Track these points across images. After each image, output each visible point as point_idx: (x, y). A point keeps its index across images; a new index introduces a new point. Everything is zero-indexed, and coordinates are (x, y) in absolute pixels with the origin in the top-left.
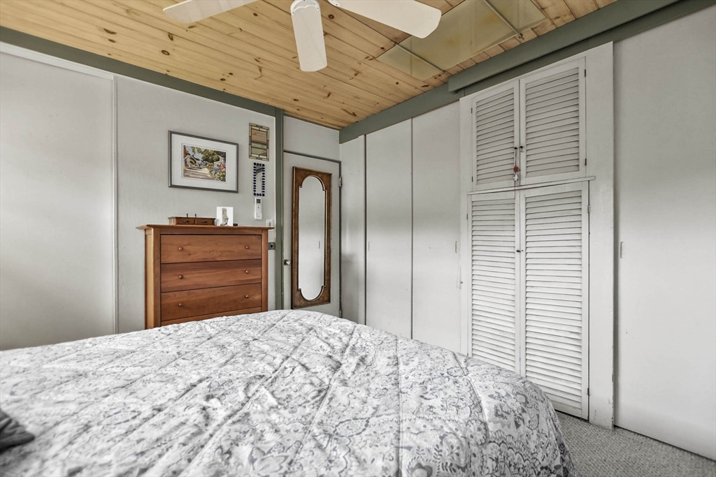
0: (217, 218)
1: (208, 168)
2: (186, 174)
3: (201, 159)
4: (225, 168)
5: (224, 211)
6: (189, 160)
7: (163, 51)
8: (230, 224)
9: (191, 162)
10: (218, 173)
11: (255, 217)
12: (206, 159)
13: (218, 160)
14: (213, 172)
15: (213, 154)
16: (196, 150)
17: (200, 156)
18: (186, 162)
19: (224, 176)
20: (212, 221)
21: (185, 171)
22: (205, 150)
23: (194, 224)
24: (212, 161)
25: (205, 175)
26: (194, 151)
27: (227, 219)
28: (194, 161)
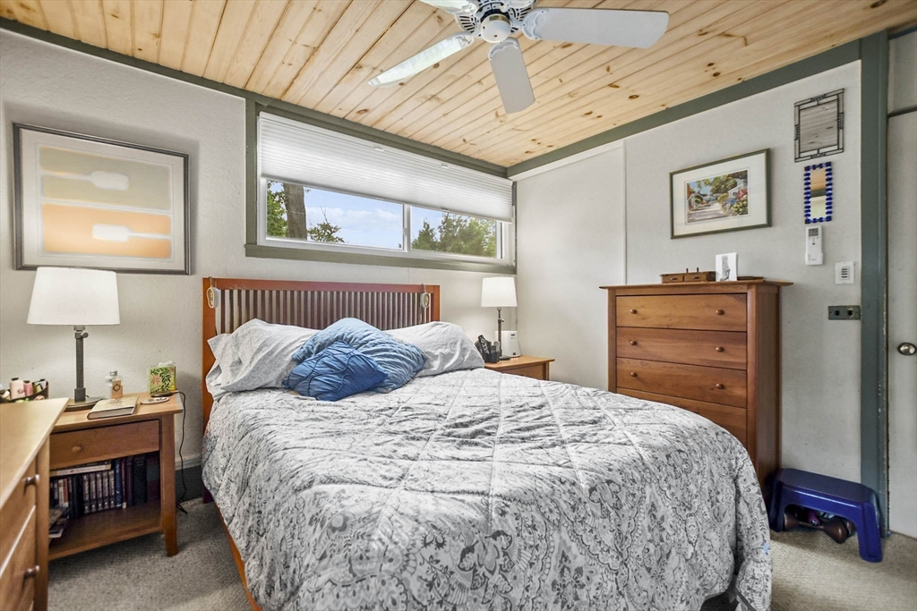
0: (717, 270)
1: (719, 201)
2: (690, 220)
3: (709, 193)
4: (746, 193)
5: (725, 261)
6: (693, 200)
7: (631, 97)
8: (733, 278)
9: (696, 201)
10: (735, 205)
11: (807, 262)
12: (717, 191)
13: (735, 185)
14: (729, 205)
15: (727, 180)
16: (702, 184)
17: (707, 190)
18: (690, 203)
19: (745, 206)
20: (711, 276)
21: (689, 215)
22: (715, 179)
23: (683, 281)
24: (726, 191)
25: (715, 212)
26: (699, 186)
27: (729, 271)
28: (700, 198)
